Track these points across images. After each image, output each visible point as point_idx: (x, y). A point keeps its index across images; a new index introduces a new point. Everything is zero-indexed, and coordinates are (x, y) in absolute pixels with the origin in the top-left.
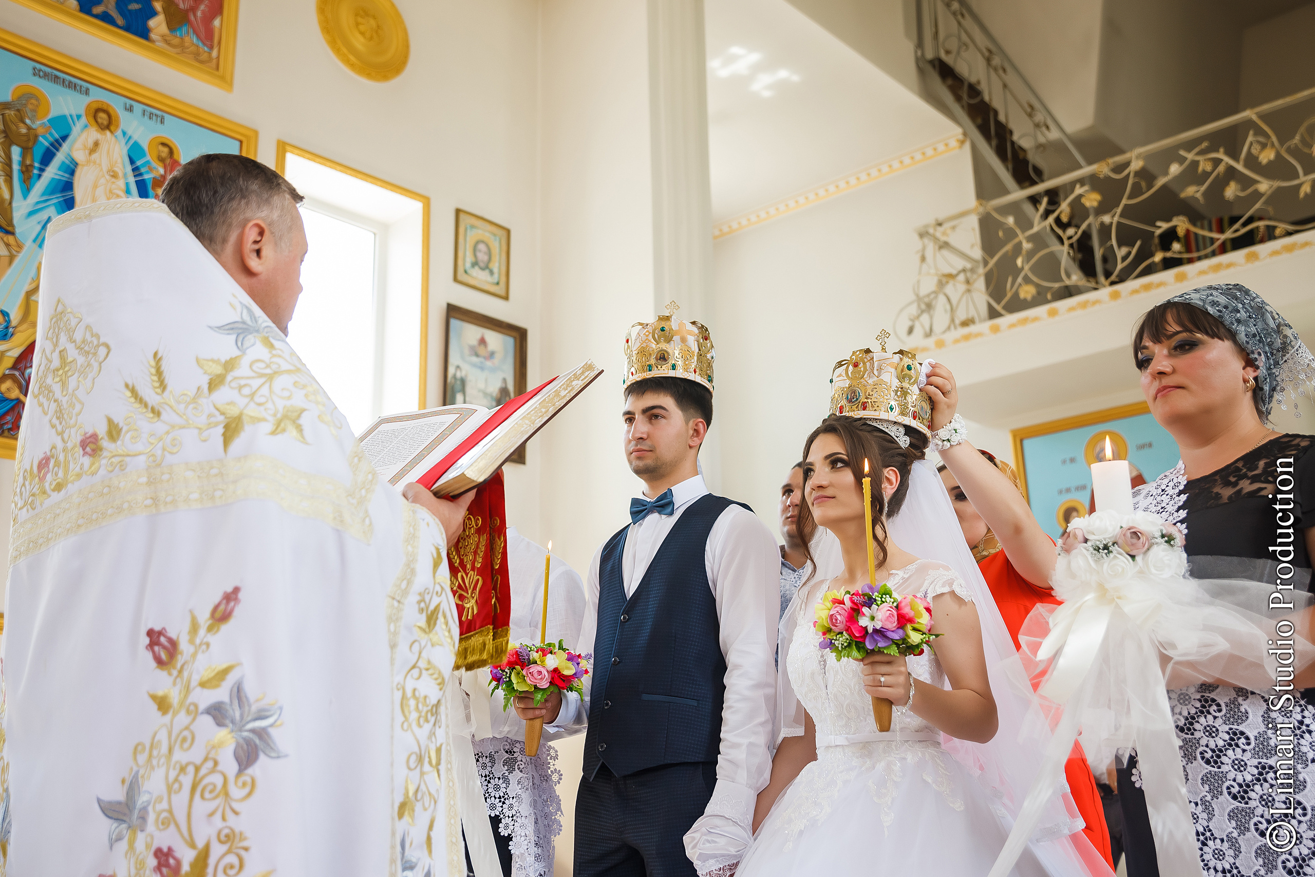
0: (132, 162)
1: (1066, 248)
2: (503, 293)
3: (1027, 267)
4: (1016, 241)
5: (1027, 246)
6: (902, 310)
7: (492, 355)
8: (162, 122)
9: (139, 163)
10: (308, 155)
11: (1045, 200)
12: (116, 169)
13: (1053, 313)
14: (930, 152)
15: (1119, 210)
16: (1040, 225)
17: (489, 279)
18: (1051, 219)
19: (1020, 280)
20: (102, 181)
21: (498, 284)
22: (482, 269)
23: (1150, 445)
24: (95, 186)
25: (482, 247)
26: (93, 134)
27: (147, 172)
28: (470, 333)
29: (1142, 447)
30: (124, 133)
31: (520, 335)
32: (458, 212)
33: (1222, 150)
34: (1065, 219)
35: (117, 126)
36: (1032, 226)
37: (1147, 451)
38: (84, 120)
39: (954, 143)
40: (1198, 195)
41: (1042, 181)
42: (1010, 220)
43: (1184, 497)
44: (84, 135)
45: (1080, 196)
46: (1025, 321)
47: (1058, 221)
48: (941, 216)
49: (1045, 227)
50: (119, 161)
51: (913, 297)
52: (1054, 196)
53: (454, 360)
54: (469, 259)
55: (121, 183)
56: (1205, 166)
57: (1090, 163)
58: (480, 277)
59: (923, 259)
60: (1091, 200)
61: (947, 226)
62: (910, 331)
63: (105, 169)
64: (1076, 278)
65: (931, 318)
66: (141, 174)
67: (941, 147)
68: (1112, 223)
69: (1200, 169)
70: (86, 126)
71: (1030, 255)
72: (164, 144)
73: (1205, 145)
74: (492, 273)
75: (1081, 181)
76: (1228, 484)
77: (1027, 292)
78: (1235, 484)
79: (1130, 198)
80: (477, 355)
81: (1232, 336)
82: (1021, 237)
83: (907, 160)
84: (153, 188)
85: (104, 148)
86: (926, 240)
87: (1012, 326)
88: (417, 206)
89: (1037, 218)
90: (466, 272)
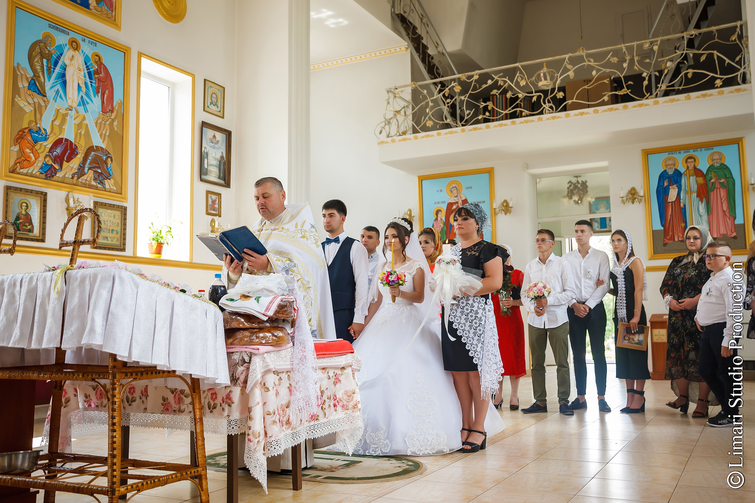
0: (86, 64)
1: (446, 107)
2: (222, 116)
3: (430, 113)
4: (427, 101)
5: (431, 104)
6: (378, 125)
7: (218, 142)
8: (96, 46)
9: (88, 64)
10: (149, 58)
11: (440, 85)
12: (80, 67)
13: (439, 134)
14: (393, 51)
15: (468, 95)
16: (437, 96)
17: (217, 109)
18: (441, 94)
19: (427, 118)
20: (76, 72)
21: (220, 111)
22: (214, 105)
23: (471, 188)
24: (73, 75)
25: (214, 95)
26: (71, 52)
27: (92, 68)
28: (209, 133)
29: (468, 188)
30: (83, 51)
31: (228, 134)
32: (205, 80)
33: (507, 77)
34: (447, 95)
35: (80, 48)
36: (433, 96)
37: (470, 189)
38: (68, 46)
39: (403, 48)
40: (497, 94)
41: (439, 77)
42: (425, 92)
43: (461, 253)
44: (68, 53)
45: (453, 87)
46: (427, 136)
47: (444, 95)
48: (397, 85)
49: (439, 97)
50: (81, 64)
51: (384, 120)
52: (443, 85)
53: (204, 145)
54: (209, 101)
55: (82, 73)
56: (500, 83)
57: (459, 73)
58: (213, 108)
59: (388, 103)
60: (457, 89)
61: (399, 90)
62: (381, 133)
63: (76, 67)
64: (449, 121)
65: (390, 128)
66: (89, 69)
67: (398, 49)
68: (464, 100)
69: (499, 84)
70: (69, 49)
71: (432, 108)
72: (97, 55)
73: (501, 74)
74: (218, 107)
75: (454, 80)
76: (469, 251)
77: (429, 124)
78: (471, 252)
79: (471, 91)
80: (212, 143)
81: (475, 218)
82: (429, 99)
83: (383, 53)
84: (94, 75)
85: (75, 58)
86: (390, 94)
87: (423, 137)
88: (190, 78)
89: (436, 92)
90: (208, 107)
